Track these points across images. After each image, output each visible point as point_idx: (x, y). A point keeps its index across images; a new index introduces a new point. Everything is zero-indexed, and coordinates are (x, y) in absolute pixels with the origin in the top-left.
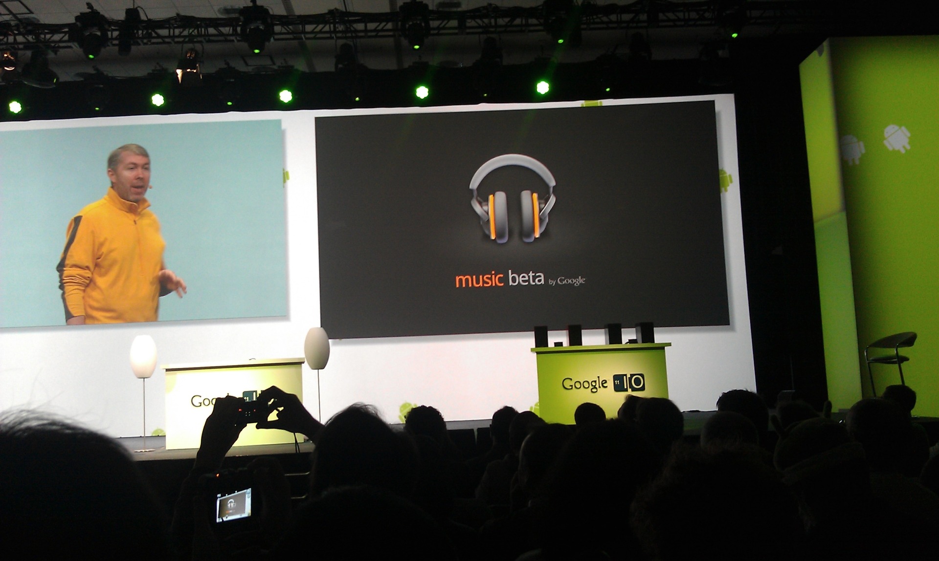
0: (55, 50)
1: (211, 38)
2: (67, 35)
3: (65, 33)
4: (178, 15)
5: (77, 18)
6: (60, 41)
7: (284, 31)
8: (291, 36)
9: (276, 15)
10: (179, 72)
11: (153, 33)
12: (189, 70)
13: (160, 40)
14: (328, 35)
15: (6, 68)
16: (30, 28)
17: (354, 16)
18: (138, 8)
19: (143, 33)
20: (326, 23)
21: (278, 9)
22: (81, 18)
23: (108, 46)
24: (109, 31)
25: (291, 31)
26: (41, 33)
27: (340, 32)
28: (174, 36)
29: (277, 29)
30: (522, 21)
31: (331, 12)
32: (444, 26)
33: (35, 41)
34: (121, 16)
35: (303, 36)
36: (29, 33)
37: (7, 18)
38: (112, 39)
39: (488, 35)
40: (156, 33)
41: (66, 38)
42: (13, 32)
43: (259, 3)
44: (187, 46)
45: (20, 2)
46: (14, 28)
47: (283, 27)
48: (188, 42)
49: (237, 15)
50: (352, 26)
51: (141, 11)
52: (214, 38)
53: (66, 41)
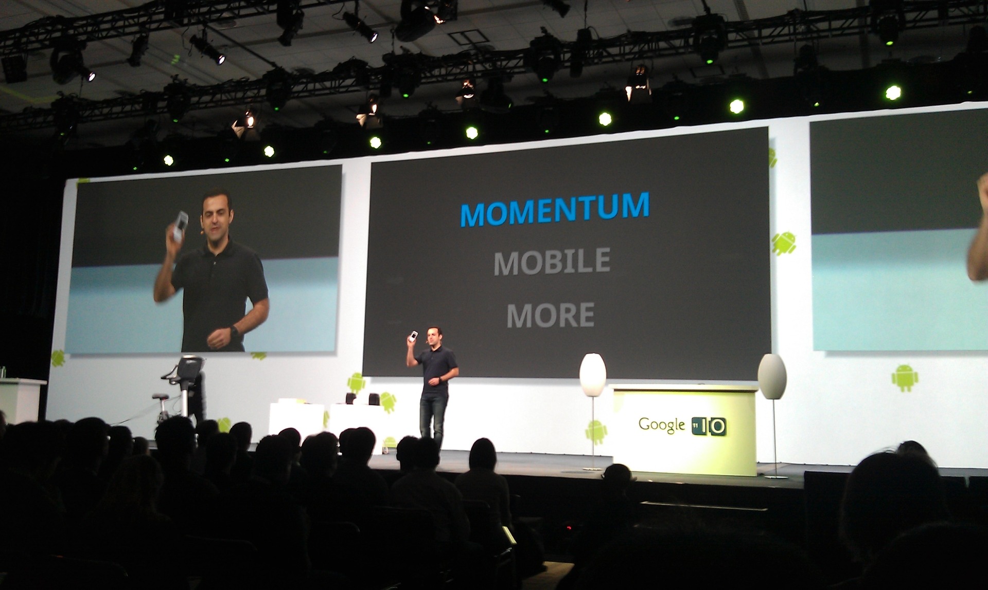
0: (510, 76)
1: (662, 52)
2: (522, 61)
3: (520, 58)
4: (629, 31)
5: (532, 43)
6: (515, 67)
7: (739, 38)
8: (746, 43)
9: (731, 22)
10: (629, 90)
11: (604, 52)
12: (638, 87)
13: (610, 59)
14: (787, 38)
15: (466, 96)
16: (487, 56)
17: (817, 16)
18: (590, 29)
19: (593, 53)
20: (784, 25)
21: (732, 16)
22: (536, 42)
23: (560, 69)
24: (562, 53)
25: (745, 37)
26: (498, 61)
27: (799, 34)
28: (625, 54)
29: (732, 36)
31: (791, 13)
32: (921, 18)
33: (491, 68)
34: (572, 37)
35: (759, 41)
36: (487, 60)
37: (466, 48)
38: (565, 61)
40: (607, 52)
41: (521, 63)
42: (472, 61)
43: (713, 11)
44: (636, 63)
45: (478, 31)
46: (474, 57)
47: (737, 33)
48: (638, 59)
49: (689, 26)
50: (814, 26)
51: (592, 31)
52: (665, 52)
53: (521, 67)
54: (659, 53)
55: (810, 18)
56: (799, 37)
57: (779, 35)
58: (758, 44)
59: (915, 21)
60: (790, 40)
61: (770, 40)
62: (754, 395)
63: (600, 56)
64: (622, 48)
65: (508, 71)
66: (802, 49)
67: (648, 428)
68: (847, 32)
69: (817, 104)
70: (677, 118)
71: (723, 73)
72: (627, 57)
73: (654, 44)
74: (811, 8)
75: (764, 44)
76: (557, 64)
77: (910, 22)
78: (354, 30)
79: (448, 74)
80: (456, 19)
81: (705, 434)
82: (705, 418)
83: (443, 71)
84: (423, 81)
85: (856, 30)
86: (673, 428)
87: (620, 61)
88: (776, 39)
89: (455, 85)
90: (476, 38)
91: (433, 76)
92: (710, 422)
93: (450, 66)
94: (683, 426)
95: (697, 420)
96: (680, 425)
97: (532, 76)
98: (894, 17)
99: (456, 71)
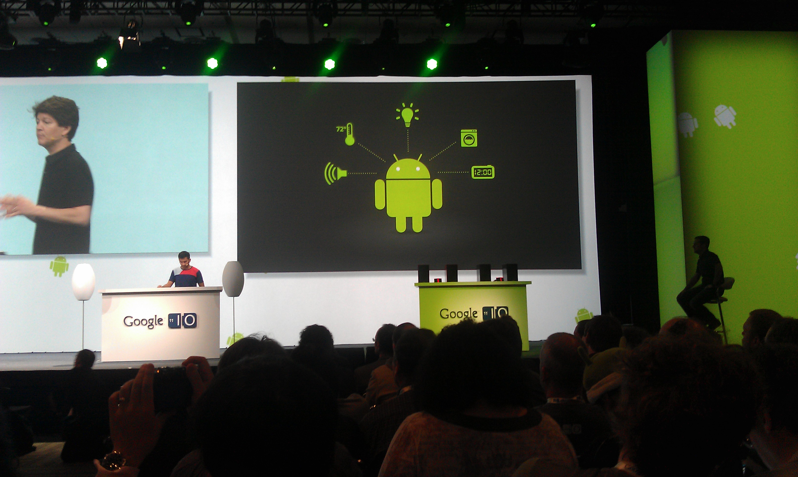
0: (15, 17)
2: (25, 4)
6: (20, 9)
7: (212, 6)
8: (218, 12)
10: (121, 39)
12: (129, 38)
13: (105, 11)
14: (250, 12)
19: (91, 4)
20: (248, 1)
23: (60, 15)
24: (62, 2)
25: (218, 8)
28: (117, 9)
29: (207, 5)
32: (349, 8)
35: (228, 11)
38: (64, 9)
39: (387, 17)
40: (102, 5)
41: (25, 7)
44: (129, 17)
48: (130, 14)
52: (153, 11)
53: (24, 10)
54: (148, 12)
56: (260, 12)
57: (244, 9)
58: (227, 14)
59: (345, 10)
60: (253, 14)
62: (219, 294)
63: (96, 8)
64: (116, 4)
65: (13, 12)
67: (132, 325)
68: (295, 12)
70: (164, 68)
72: (120, 11)
73: (143, 4)
75: (232, 14)
77: (341, 10)
81: (179, 327)
82: (180, 314)
85: (304, 12)
86: (153, 324)
87: (113, 14)
88: (242, 12)
92: (184, 318)
94: (162, 321)
95: (173, 316)
96: (158, 321)
98: (330, 5)
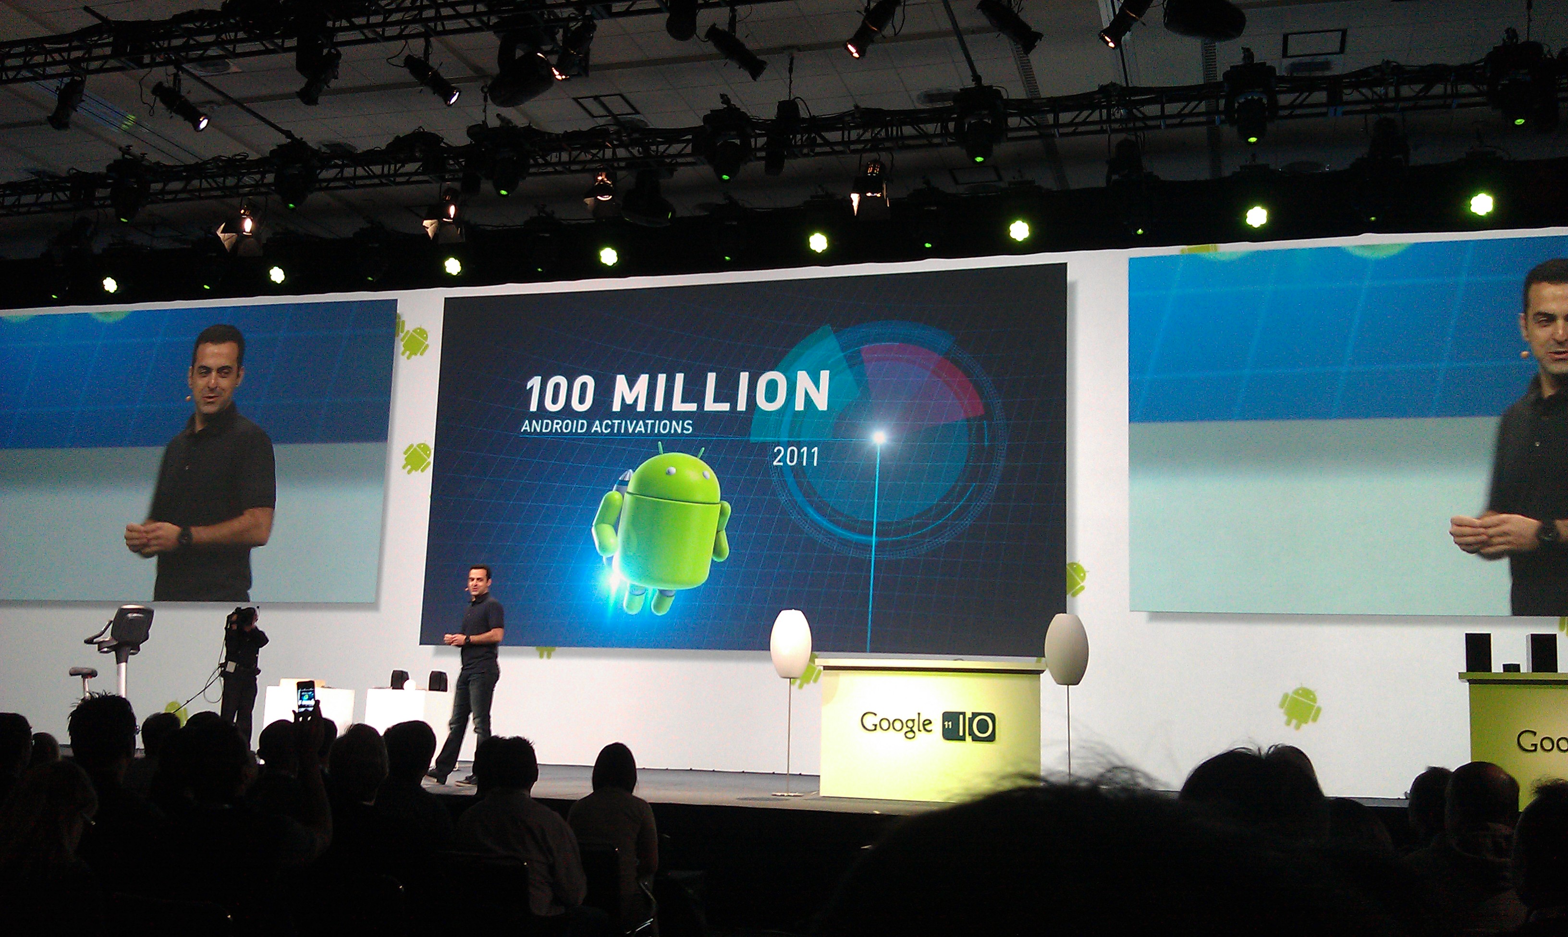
0: (672, 169)
1: (907, 142)
2: (690, 145)
3: (688, 141)
4: (857, 107)
5: (706, 119)
6: (680, 155)
7: (1024, 124)
8: (1035, 133)
9: (1013, 100)
10: (855, 198)
11: (818, 138)
12: (869, 194)
13: (828, 149)
14: (1097, 127)
15: (599, 197)
16: (636, 135)
17: (1143, 95)
18: (797, 101)
19: (802, 139)
20: (1093, 107)
21: (1015, 91)
22: (712, 118)
23: (751, 160)
24: (752, 137)
25: (1034, 124)
26: (652, 144)
27: (1116, 121)
28: (850, 142)
29: (1013, 121)
30: (1446, 89)
31: (1103, 89)
32: (1301, 104)
33: (642, 155)
34: (770, 113)
35: (1055, 131)
36: (634, 143)
37: (601, 121)
38: (757, 149)
39: (1383, 115)
40: (823, 138)
41: (689, 150)
42: (611, 143)
43: (985, 82)
44: (868, 157)
45: (621, 95)
46: (615, 137)
47: (1022, 118)
48: (870, 150)
49: (949, 104)
50: (1138, 110)
51: (801, 106)
52: (911, 142)
53: (688, 155)
54: (902, 144)
55: (1132, 98)
56: (1116, 126)
57: (1084, 123)
58: (1054, 136)
59: (1292, 106)
60: (1102, 131)
61: (1071, 129)
62: (1039, 677)
63: (812, 143)
64: (846, 133)
65: (668, 161)
66: (1120, 145)
67: (875, 729)
68: (1188, 120)
69: (1140, 231)
70: (928, 245)
71: (1000, 179)
72: (852, 147)
73: (895, 128)
74: (1134, 82)
75: (1062, 135)
76: (745, 153)
77: (1285, 108)
78: (421, 85)
79: (572, 162)
80: (587, 75)
81: (963, 739)
82: (964, 714)
83: (565, 157)
84: (532, 170)
85: (1202, 119)
86: (913, 729)
87: (841, 152)
88: (1081, 129)
89: (584, 179)
90: (618, 107)
91: (547, 164)
92: (971, 720)
93: (576, 149)
94: (930, 725)
95: (950, 717)
96: (924, 725)
97: (705, 170)
98: (1260, 99)
99: (583, 157)
